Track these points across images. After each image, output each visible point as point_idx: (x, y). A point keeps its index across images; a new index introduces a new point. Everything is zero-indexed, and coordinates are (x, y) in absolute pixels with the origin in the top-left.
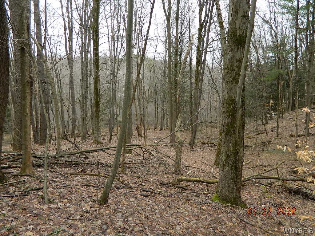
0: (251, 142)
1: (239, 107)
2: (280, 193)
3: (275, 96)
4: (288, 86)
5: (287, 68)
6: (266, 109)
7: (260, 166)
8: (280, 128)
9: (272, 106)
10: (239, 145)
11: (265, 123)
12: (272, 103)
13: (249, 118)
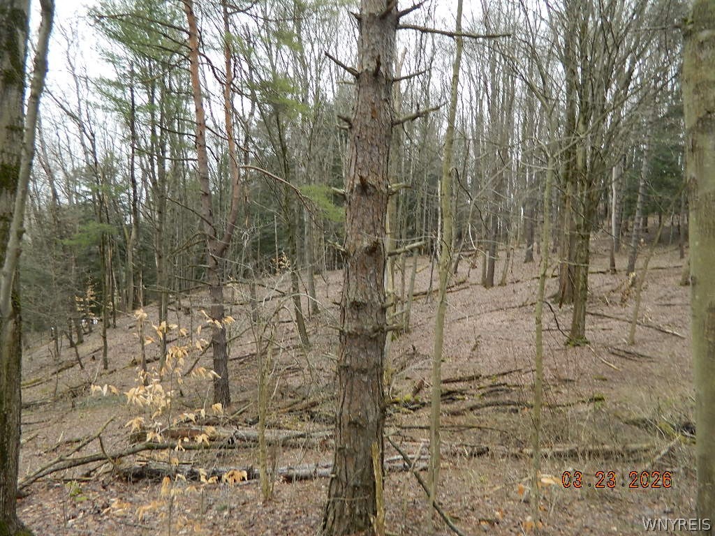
0: (43, 391)
1: (7, 316)
2: (109, 486)
3: (98, 280)
4: (124, 258)
5: (120, 222)
6: (79, 309)
7: (67, 442)
8: (111, 349)
9: (91, 302)
10: (9, 400)
11: (75, 341)
12: (92, 296)
13: (36, 334)
